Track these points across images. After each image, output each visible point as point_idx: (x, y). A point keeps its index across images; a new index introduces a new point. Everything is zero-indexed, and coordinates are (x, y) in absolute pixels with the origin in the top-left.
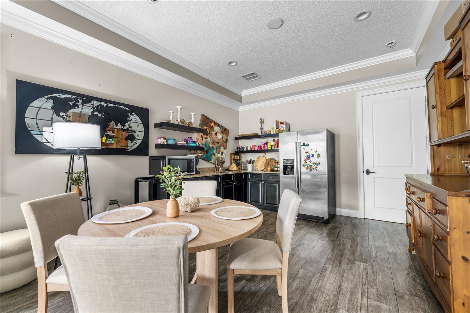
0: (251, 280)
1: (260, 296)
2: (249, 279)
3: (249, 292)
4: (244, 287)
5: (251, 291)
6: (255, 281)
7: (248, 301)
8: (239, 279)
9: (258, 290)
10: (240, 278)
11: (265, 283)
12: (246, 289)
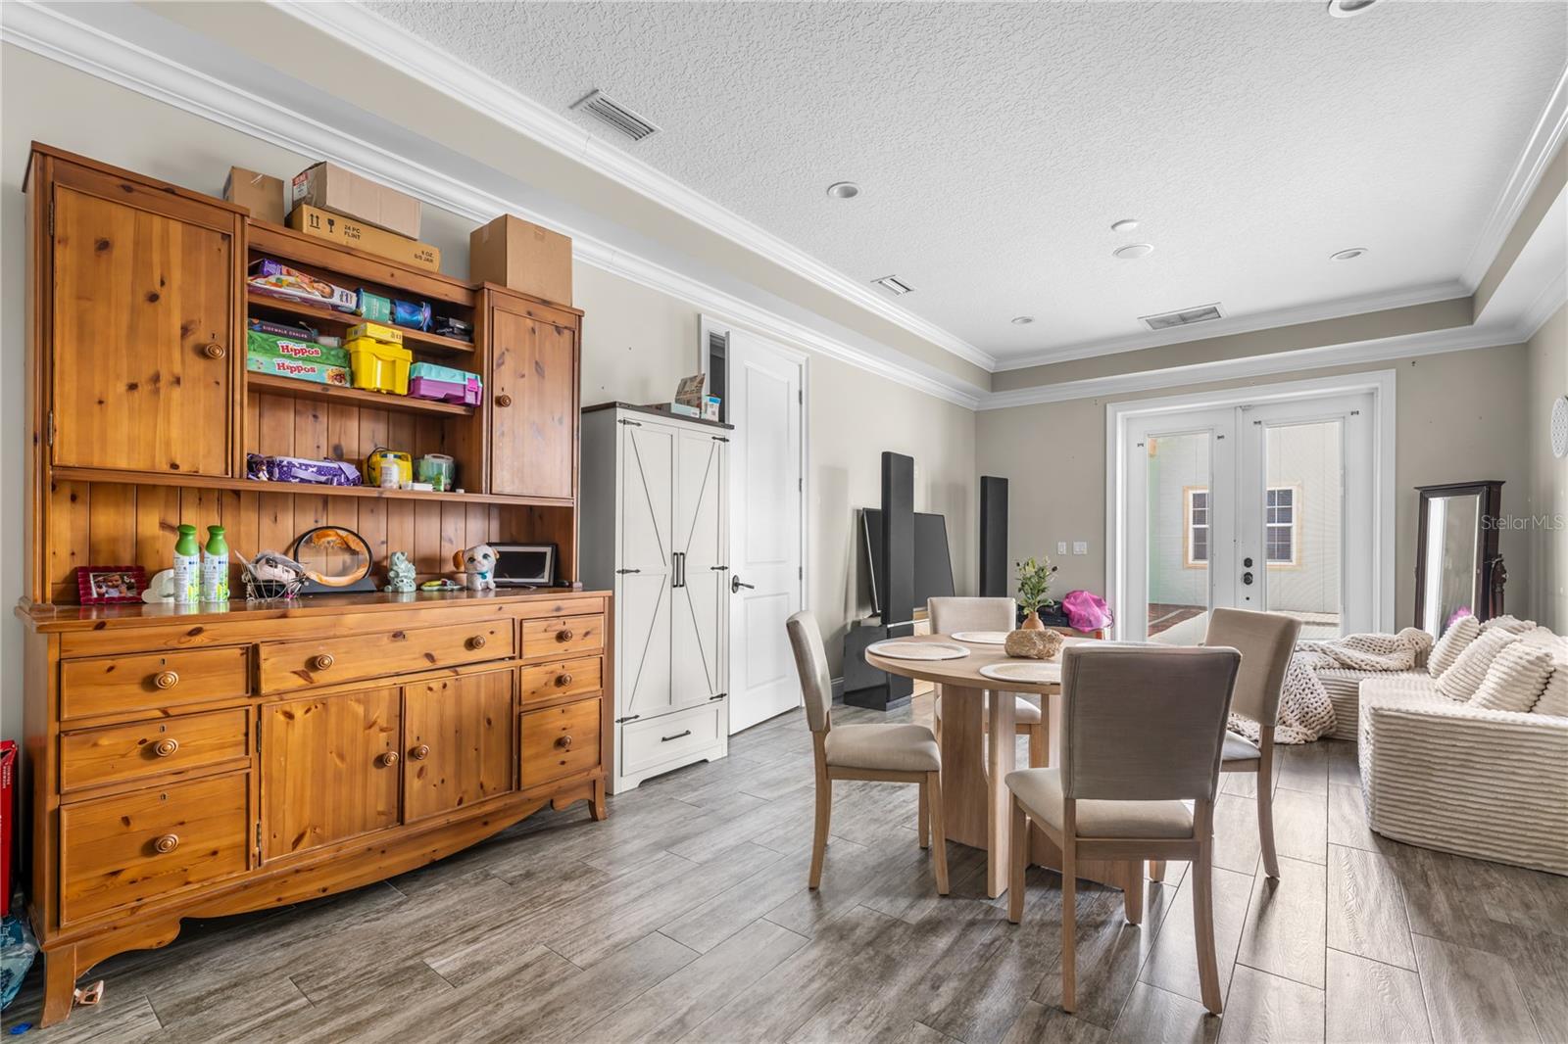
0: (888, 924)
1: (866, 888)
2: (895, 927)
3: (896, 896)
4: (911, 907)
5: (890, 898)
6: (879, 919)
7: (897, 881)
8: (928, 927)
9: (870, 898)
10: (928, 932)
11: (849, 915)
12: (903, 903)
